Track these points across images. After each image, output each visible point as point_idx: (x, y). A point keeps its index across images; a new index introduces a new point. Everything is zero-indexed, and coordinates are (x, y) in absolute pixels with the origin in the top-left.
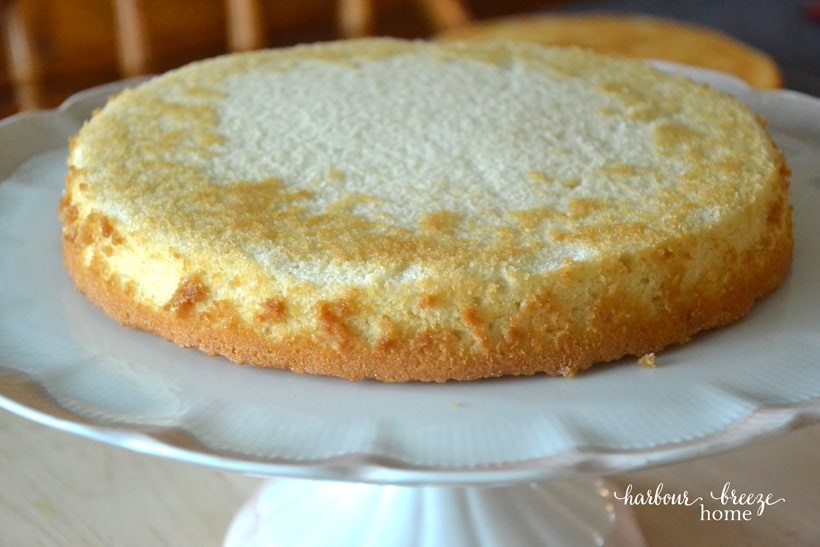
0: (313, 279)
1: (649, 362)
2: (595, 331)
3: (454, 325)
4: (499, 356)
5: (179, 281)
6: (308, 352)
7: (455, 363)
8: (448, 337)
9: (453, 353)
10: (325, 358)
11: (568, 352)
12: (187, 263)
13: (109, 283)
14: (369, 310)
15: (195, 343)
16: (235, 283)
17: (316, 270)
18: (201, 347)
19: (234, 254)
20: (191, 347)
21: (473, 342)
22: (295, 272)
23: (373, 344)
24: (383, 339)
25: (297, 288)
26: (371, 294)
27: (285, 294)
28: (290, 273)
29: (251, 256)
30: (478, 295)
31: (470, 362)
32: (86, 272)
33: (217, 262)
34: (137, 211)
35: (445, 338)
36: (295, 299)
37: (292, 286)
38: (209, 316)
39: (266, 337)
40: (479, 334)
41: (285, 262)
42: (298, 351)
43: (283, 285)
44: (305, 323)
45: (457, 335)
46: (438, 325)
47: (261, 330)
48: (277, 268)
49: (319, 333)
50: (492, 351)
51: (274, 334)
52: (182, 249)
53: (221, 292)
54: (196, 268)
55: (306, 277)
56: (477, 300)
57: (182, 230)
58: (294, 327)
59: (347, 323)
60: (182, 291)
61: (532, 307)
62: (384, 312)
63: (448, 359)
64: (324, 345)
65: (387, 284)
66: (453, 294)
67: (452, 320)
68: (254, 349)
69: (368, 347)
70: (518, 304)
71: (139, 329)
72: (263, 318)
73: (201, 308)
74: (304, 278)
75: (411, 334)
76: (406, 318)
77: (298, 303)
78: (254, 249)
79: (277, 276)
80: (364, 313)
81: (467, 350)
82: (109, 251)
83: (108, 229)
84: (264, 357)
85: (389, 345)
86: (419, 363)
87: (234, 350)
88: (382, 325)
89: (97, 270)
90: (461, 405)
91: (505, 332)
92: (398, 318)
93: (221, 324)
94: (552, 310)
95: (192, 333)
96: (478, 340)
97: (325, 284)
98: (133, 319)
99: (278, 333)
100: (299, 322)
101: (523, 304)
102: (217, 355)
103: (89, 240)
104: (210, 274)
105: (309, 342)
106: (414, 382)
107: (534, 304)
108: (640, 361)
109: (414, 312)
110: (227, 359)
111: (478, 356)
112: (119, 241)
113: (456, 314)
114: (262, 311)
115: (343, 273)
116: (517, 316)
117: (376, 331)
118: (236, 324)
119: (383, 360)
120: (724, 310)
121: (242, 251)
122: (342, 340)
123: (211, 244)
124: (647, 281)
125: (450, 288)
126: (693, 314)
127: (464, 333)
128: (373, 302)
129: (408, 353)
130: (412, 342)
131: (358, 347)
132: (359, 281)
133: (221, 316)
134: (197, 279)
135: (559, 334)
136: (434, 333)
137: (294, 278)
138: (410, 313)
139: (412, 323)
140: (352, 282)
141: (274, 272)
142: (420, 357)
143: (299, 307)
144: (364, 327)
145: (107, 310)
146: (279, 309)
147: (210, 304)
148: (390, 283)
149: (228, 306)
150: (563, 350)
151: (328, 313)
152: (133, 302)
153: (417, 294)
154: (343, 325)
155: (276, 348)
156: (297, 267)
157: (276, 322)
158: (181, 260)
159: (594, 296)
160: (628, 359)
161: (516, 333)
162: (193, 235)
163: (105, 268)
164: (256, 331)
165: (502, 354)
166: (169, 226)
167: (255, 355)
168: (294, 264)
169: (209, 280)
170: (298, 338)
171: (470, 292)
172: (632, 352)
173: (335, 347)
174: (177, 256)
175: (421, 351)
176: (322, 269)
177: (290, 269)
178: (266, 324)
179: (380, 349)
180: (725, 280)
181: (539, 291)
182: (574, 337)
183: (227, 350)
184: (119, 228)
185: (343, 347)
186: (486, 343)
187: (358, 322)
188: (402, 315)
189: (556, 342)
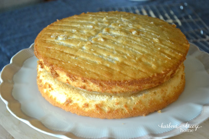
0: (94, 99)
1: (160, 112)
2: (149, 107)
3: (122, 108)
4: (131, 113)
5: (66, 99)
6: (93, 113)
7: (122, 115)
8: (121, 110)
9: (122, 113)
10: (96, 114)
11: (144, 111)
12: (68, 95)
13: (50, 97)
14: (105, 106)
15: (70, 111)
16: (78, 100)
17: (94, 97)
18: (71, 112)
19: (77, 94)
20: (69, 111)
21: (126, 111)
22: (90, 98)
23: (106, 112)
24: (108, 111)
25: (91, 101)
26: (106, 102)
27: (88, 102)
28: (89, 98)
29: (81, 94)
30: (127, 102)
31: (125, 115)
32: (45, 94)
33: (74, 96)
34: (56, 83)
35: (120, 111)
36: (90, 103)
37: (90, 101)
38: (72, 106)
39: (84, 110)
40: (127, 109)
41: (88, 96)
42: (91, 113)
43: (88, 100)
44: (92, 108)
45: (123, 109)
46: (119, 108)
47: (83, 109)
48: (86, 97)
49: (96, 110)
50: (130, 112)
51: (86, 110)
52: (66, 92)
53: (75, 101)
54: (69, 96)
55: (93, 99)
56: (127, 103)
57: (66, 88)
58: (90, 108)
59: (101, 108)
60: (67, 101)
61: (137, 104)
62: (108, 106)
63: (121, 115)
64: (96, 112)
65: (109, 101)
66: (122, 102)
67: (122, 107)
68: (82, 113)
69: (105, 113)
70: (134, 103)
71: (57, 107)
72: (84, 107)
73: (71, 104)
74: (92, 99)
75: (114, 110)
76: (113, 107)
77: (91, 104)
78: (81, 93)
79: (86, 99)
80: (104, 106)
81: (125, 112)
82: (50, 91)
83: (50, 86)
84: (84, 114)
85: (109, 112)
86: (115, 115)
87: (78, 113)
88: (108, 108)
89: (47, 94)
90: (124, 124)
91: (132, 109)
92: (111, 107)
93: (75, 108)
94: (141, 104)
95: (69, 109)
96: (127, 111)
97: (96, 100)
98: (56, 105)
99: (87, 110)
100: (91, 108)
101: (136, 103)
102: (74, 113)
103: (45, 88)
104: (73, 98)
105: (93, 112)
106: (114, 119)
107: (138, 103)
108: (158, 112)
109: (114, 106)
110: (77, 114)
111: (127, 113)
112: (52, 89)
113: (122, 106)
114: (83, 106)
115: (100, 98)
116: (134, 106)
117: (107, 109)
118: (78, 108)
119: (108, 115)
120: (173, 99)
121: (79, 93)
122: (100, 112)
123: (72, 91)
124: (159, 96)
125: (121, 101)
126: (168, 101)
127: (124, 109)
128: (106, 104)
129: (113, 114)
130: (114, 111)
131: (103, 112)
132: (103, 100)
133: (75, 106)
134: (70, 99)
135: (142, 108)
136: (118, 110)
137: (90, 99)
138: (113, 106)
139: (114, 108)
140: (102, 100)
141: (86, 98)
142: (115, 114)
143: (91, 105)
144: (104, 109)
145: (50, 102)
146: (87, 105)
147: (73, 104)
148: (109, 100)
149: (76, 104)
150: (143, 111)
151: (97, 106)
152: (56, 102)
153: (115, 102)
154: (100, 108)
155: (87, 113)
156: (90, 97)
157: (86, 108)
158: (66, 95)
159: (149, 100)
160: (156, 111)
161: (134, 109)
162: (68, 89)
163: (49, 94)
164: (82, 109)
165: (132, 113)
166: (63, 87)
167: (82, 114)
168: (90, 96)
169: (72, 99)
170: (91, 111)
171: (125, 102)
172: (156, 110)
173: (98, 112)
174: (66, 94)
175: (116, 113)
176: (95, 97)
177: (89, 97)
178: (84, 108)
179: (108, 113)
180: (174, 94)
181: (138, 101)
182: (145, 109)
183: (76, 113)
184: (52, 86)
185: (100, 113)
186: (128, 111)
187: (103, 108)
188: (112, 106)
189: (142, 110)
